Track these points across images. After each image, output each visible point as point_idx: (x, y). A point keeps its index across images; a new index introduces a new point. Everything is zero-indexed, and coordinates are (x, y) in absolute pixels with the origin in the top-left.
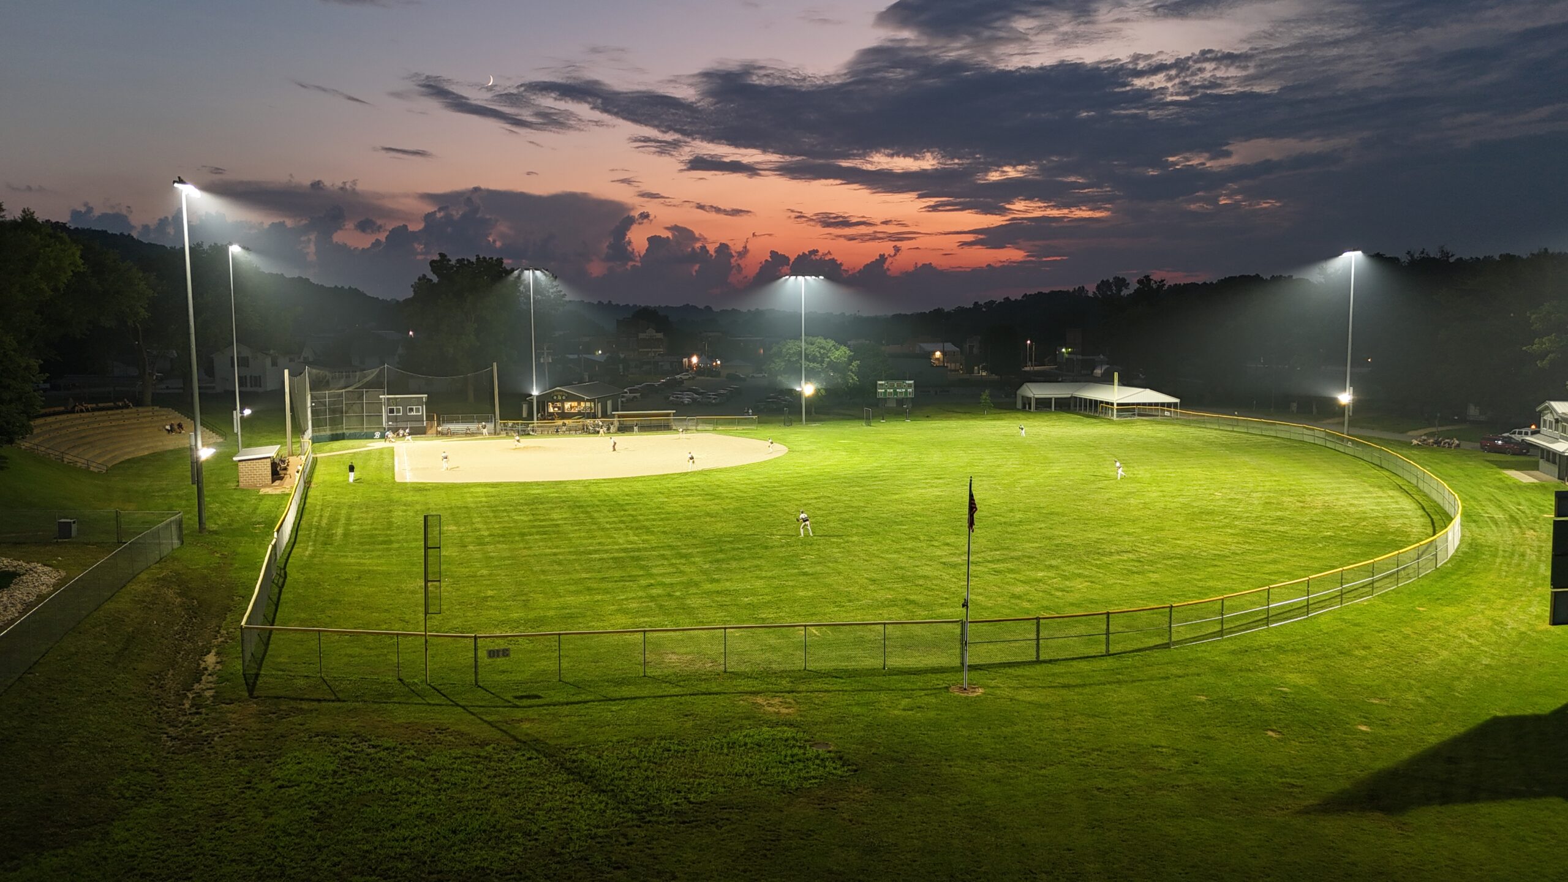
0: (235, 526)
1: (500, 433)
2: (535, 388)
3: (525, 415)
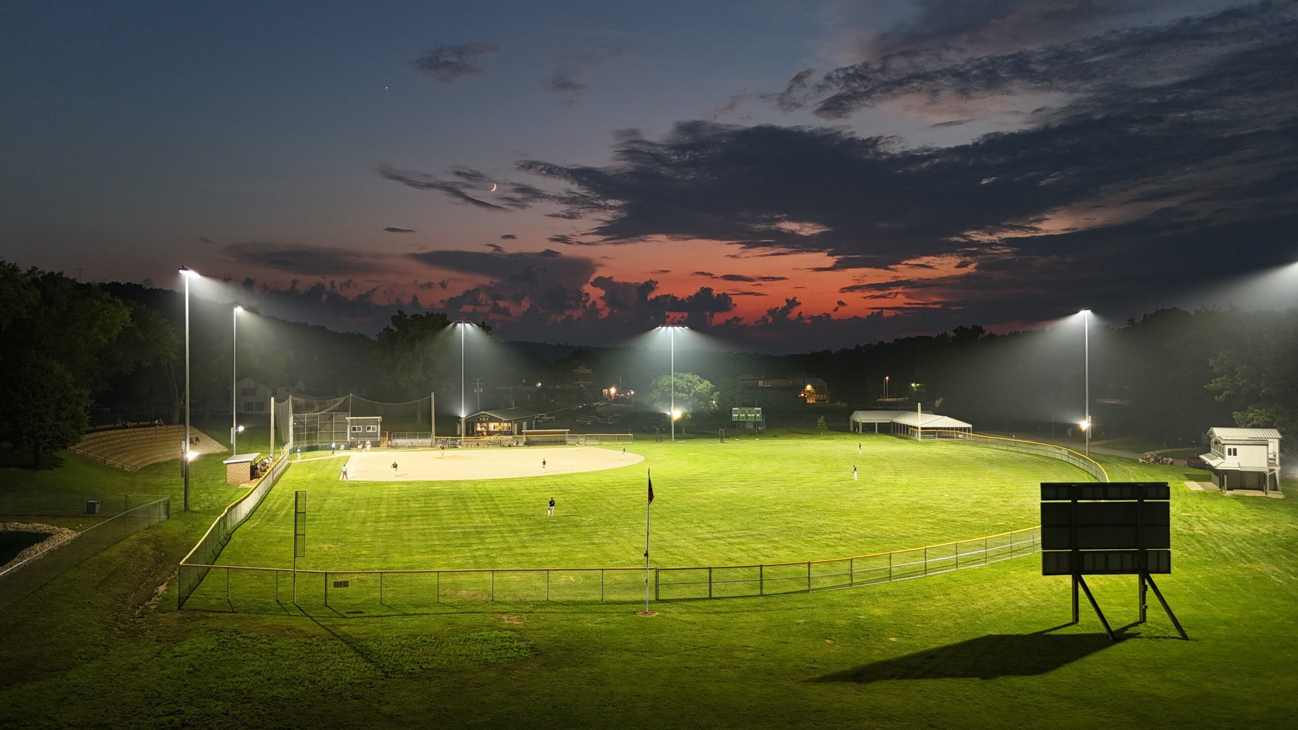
1: (435, 447)
2: (463, 411)
3: (458, 433)
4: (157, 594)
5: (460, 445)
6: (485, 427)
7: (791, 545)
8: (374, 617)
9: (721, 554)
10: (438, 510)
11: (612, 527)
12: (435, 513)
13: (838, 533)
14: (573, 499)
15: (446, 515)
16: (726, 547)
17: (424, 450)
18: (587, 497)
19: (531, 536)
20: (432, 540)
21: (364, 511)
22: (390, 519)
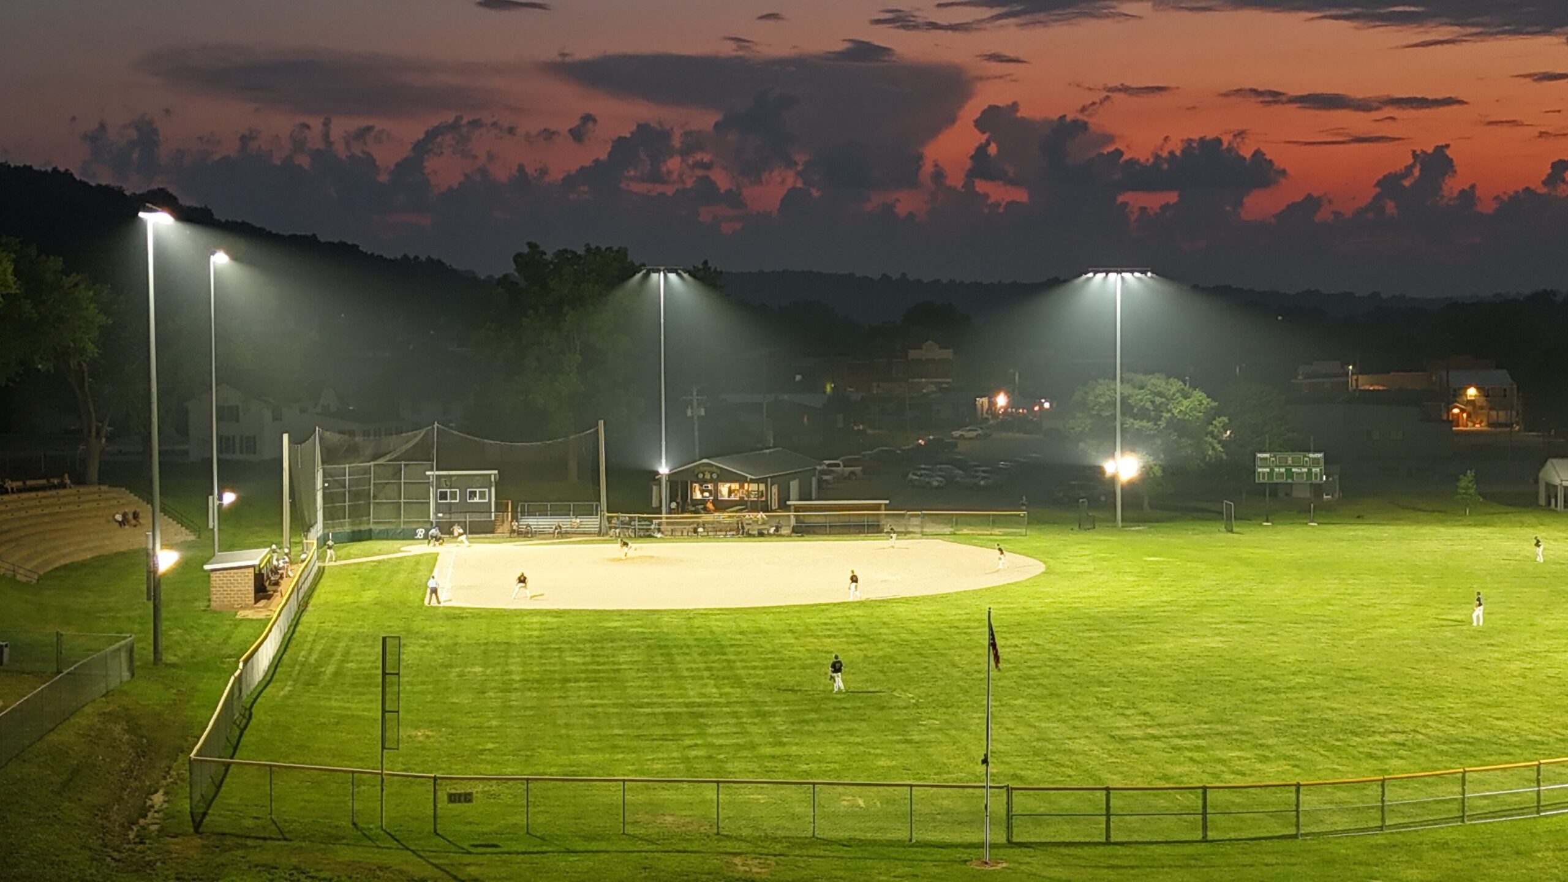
0: (200, 659)
1: (607, 534)
2: (664, 461)
3: (655, 504)
4: (152, 806)
5: (659, 530)
6: (710, 492)
7: (1296, 753)
8: (518, 853)
9: (1150, 767)
10: (619, 670)
11: (950, 711)
12: (613, 675)
13: (1403, 732)
14: (880, 653)
15: (634, 679)
16: (1166, 755)
17: (586, 542)
18: (910, 651)
19: (793, 723)
20: (612, 727)
21: (481, 669)
22: (529, 685)
